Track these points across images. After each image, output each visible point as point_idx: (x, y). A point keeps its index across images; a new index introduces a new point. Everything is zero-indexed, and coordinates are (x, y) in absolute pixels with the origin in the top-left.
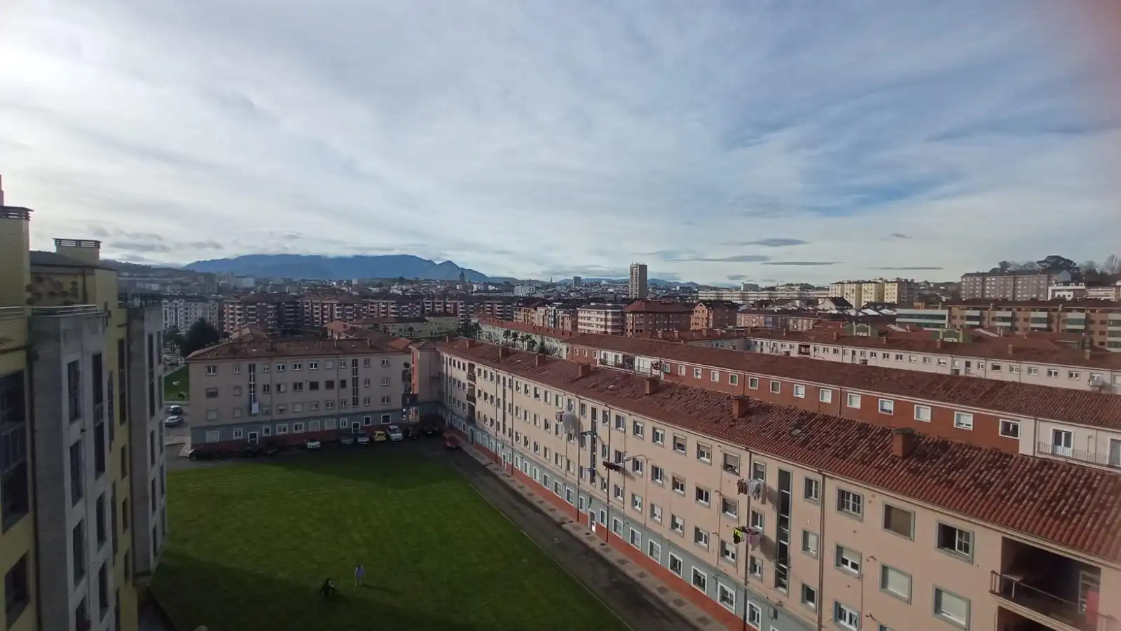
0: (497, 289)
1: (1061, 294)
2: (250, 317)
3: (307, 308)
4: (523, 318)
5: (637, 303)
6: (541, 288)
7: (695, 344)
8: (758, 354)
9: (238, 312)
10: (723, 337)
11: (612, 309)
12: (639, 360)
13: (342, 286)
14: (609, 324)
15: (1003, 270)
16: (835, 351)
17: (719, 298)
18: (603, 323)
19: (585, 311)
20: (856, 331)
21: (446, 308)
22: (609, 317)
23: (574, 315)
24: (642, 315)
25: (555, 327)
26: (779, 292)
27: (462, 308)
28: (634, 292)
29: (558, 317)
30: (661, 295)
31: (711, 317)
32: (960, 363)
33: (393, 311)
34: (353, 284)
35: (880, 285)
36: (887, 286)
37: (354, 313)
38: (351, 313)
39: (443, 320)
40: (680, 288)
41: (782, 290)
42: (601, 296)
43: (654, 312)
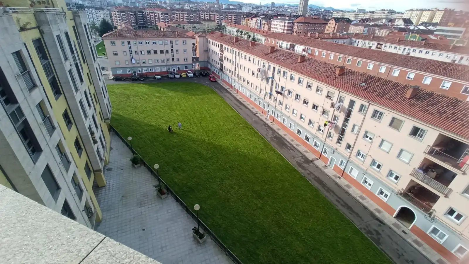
0: (234, 8)
2: (124, 19)
3: (148, 15)
4: (245, 23)
5: (300, 18)
6: (255, 8)
7: (325, 40)
8: (355, 47)
9: (118, 16)
10: (340, 38)
11: (288, 20)
12: (297, 47)
14: (286, 28)
17: (343, 17)
18: (283, 28)
19: (275, 21)
20: (410, 37)
21: (210, 17)
22: (286, 24)
23: (270, 23)
24: (302, 24)
25: (260, 29)
26: (376, 14)
27: (217, 17)
28: (300, 12)
29: (262, 23)
30: (314, 14)
31: (336, 27)
32: (457, 57)
33: (186, 18)
34: (167, 3)
35: (433, 12)
36: (437, 13)
38: (168, 18)
39: (208, 23)
40: (324, 10)
42: (284, 13)
43: (309, 23)
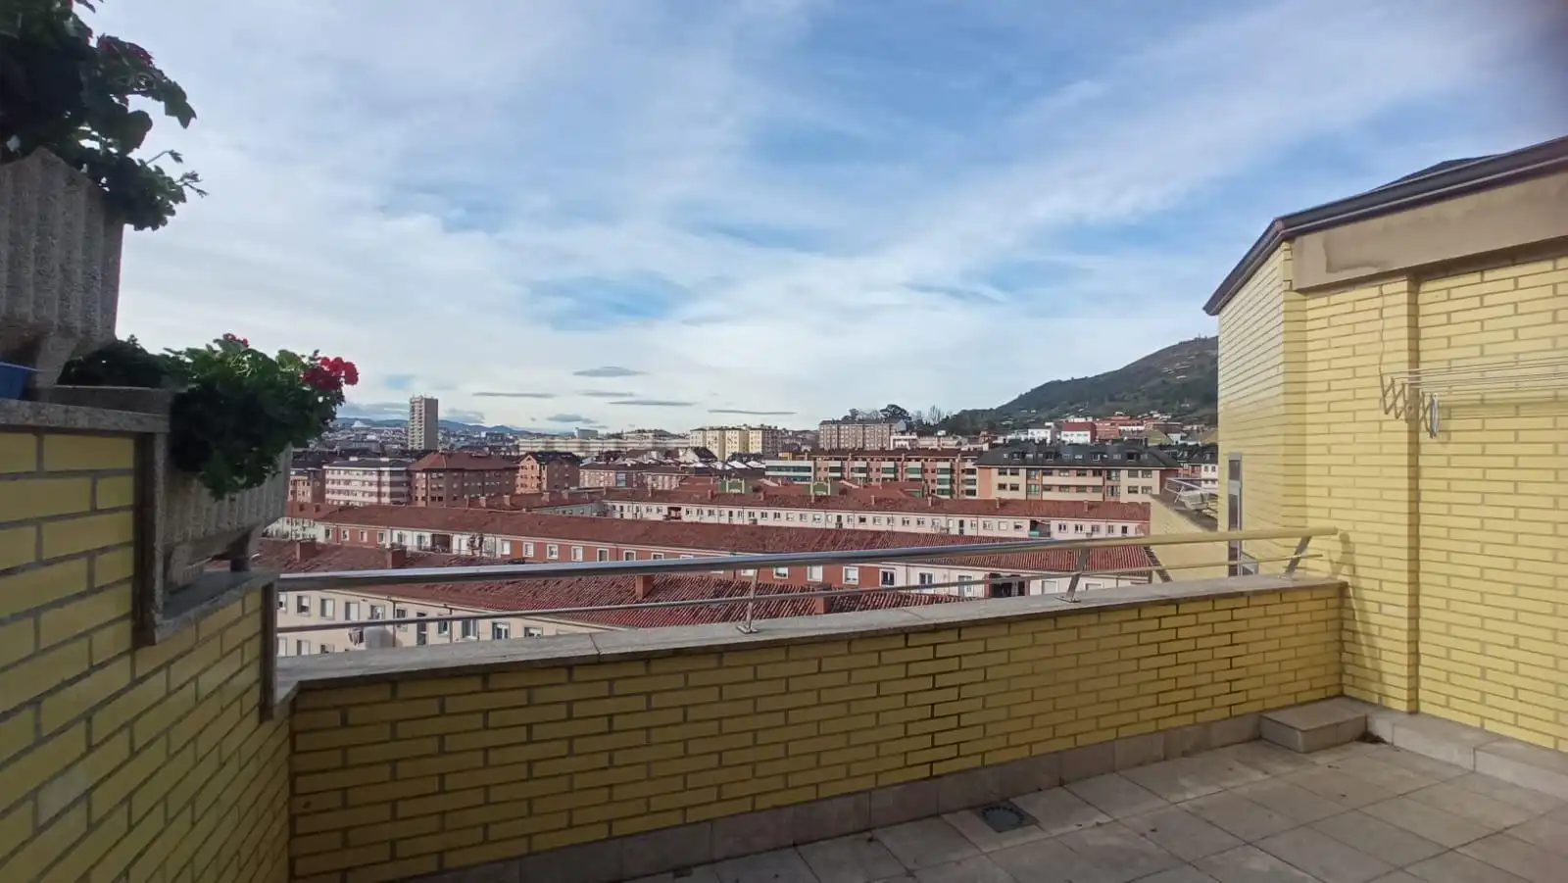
1: (900, 443)
5: (429, 457)
11: (391, 467)
12: (460, 540)
14: (386, 489)
15: (852, 419)
16: (711, 513)
17: (552, 449)
18: (374, 489)
19: (338, 471)
20: (729, 487)
22: (386, 478)
23: (318, 478)
24: (441, 475)
26: (629, 440)
28: (417, 442)
31: (544, 475)
35: (744, 432)
36: (752, 434)
41: (632, 438)
42: (362, 446)
43: (462, 470)
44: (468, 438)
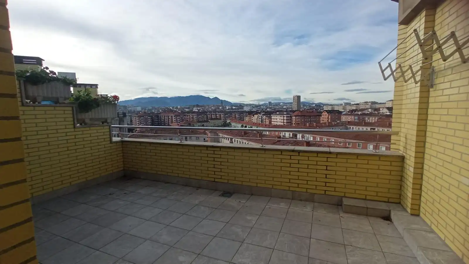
0: (236, 108)
2: (142, 122)
3: (162, 118)
4: (248, 120)
5: (296, 112)
6: (254, 107)
8: (351, 132)
9: (137, 120)
10: (335, 126)
11: (286, 115)
12: (299, 135)
13: (174, 109)
14: (285, 121)
17: (333, 109)
18: (283, 121)
19: (274, 116)
21: (216, 116)
22: (285, 118)
23: (270, 118)
24: (299, 117)
25: (262, 123)
27: (223, 116)
28: (295, 108)
29: (263, 119)
30: (307, 109)
31: (329, 117)
33: (195, 118)
34: (178, 108)
37: (180, 119)
38: (179, 119)
39: (216, 121)
40: (315, 105)
41: (362, 105)
42: (281, 109)
43: (305, 116)
44: (310, 106)
